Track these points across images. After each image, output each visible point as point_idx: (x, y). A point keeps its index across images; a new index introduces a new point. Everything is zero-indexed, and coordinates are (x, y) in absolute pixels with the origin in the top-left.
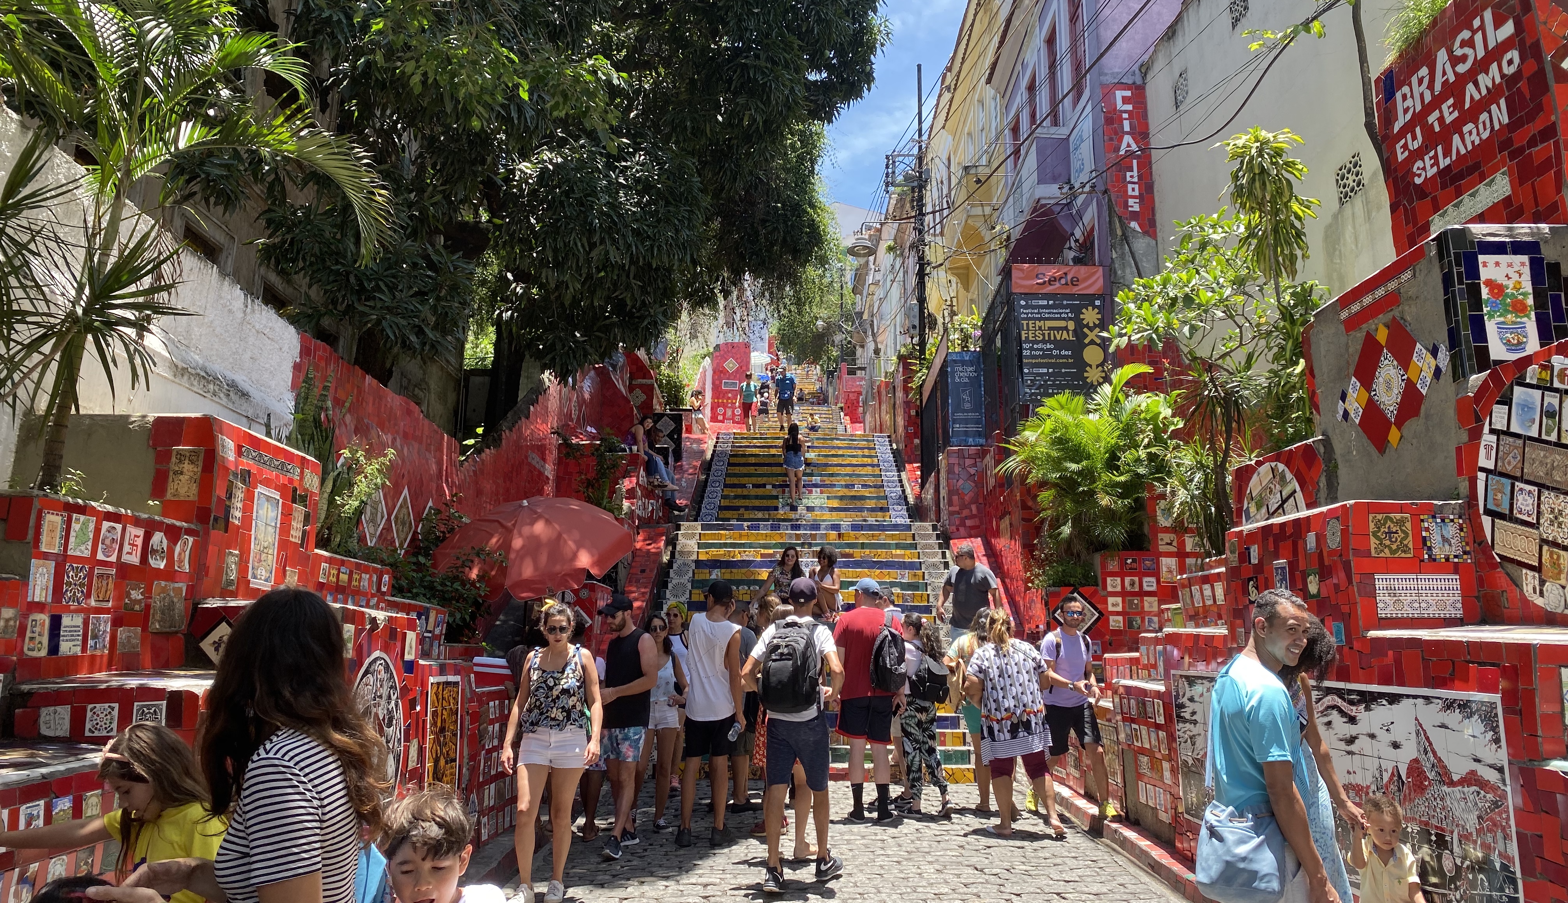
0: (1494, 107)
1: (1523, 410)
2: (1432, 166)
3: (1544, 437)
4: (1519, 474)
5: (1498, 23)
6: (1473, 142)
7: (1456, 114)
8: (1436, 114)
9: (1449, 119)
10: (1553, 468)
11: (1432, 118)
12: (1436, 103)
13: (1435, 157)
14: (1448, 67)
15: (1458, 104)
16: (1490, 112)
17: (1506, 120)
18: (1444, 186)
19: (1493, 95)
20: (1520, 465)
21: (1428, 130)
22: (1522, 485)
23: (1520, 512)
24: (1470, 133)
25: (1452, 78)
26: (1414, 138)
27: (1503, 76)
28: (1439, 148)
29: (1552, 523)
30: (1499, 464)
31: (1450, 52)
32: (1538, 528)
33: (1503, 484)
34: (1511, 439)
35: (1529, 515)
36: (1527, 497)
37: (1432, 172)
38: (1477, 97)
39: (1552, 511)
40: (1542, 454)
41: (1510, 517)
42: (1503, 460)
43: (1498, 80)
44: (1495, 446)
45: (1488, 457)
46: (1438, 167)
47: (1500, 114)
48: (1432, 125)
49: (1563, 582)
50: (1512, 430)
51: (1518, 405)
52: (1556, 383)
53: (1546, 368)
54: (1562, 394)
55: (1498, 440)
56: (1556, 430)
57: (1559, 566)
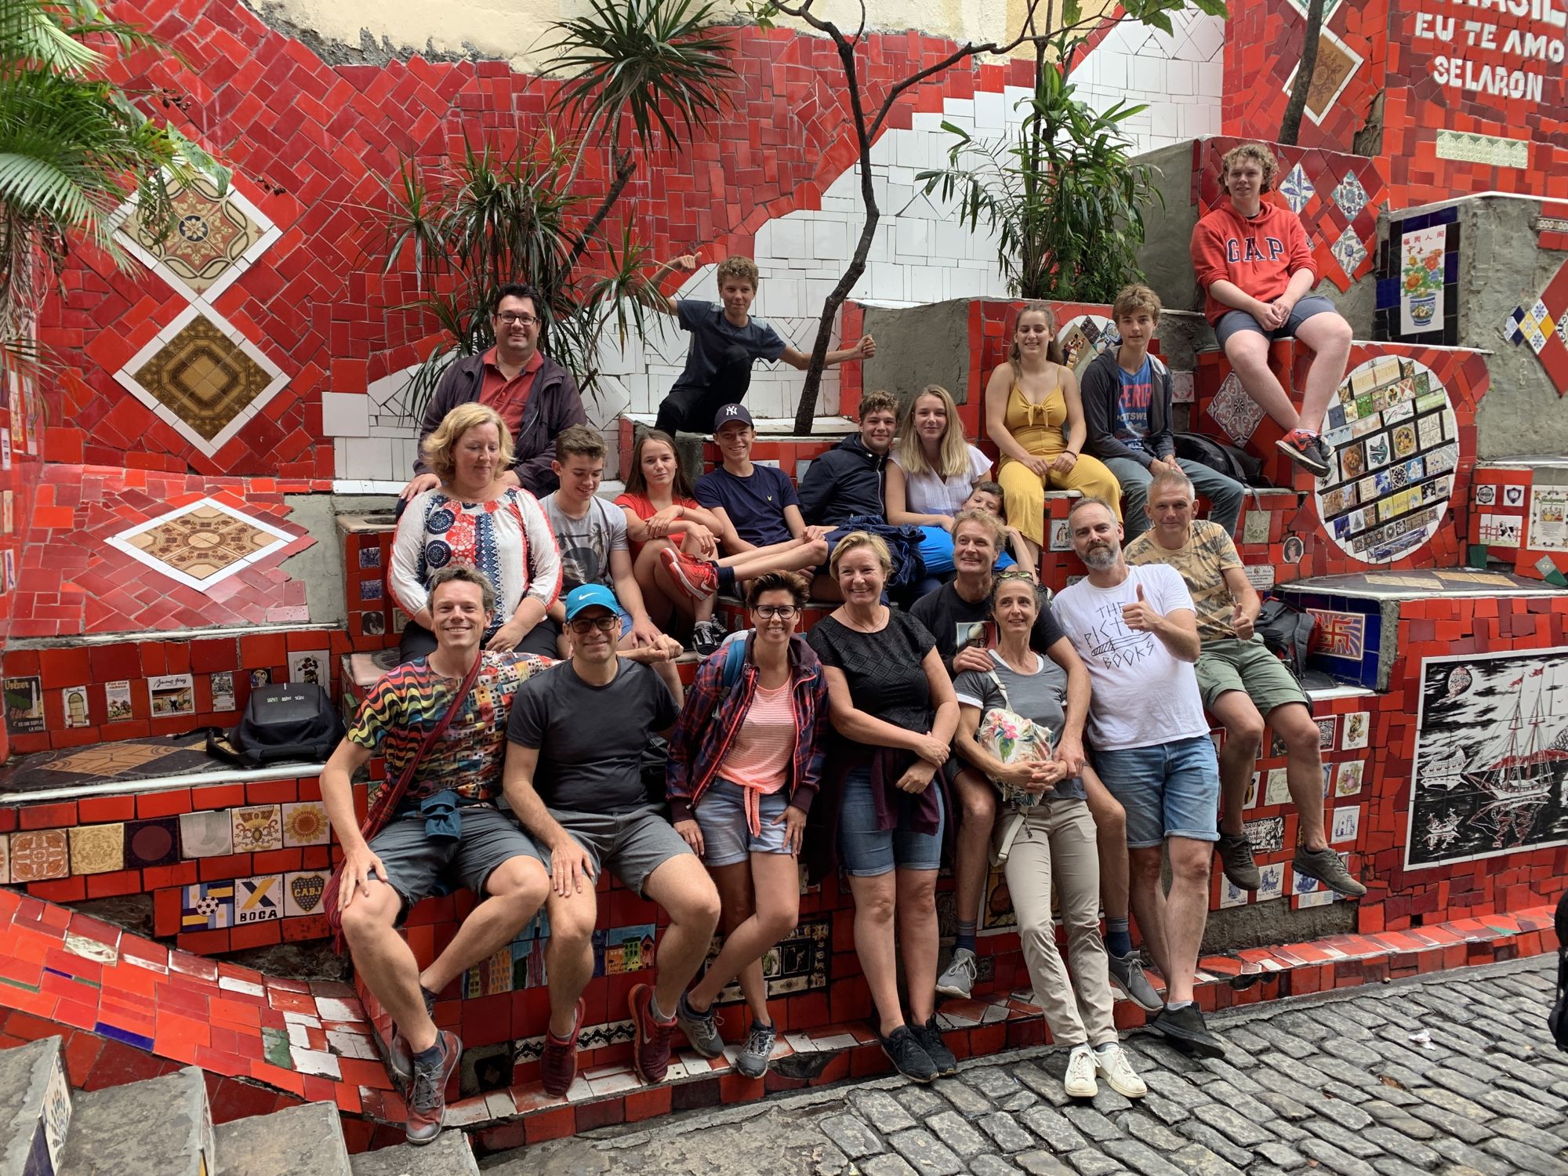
0: (1531, 75)
2: (1457, 76)
6: (1501, 90)
7: (1493, 46)
8: (1476, 26)
11: (1471, 26)
12: (1480, 15)
13: (1461, 69)
15: (1500, 39)
16: (1526, 77)
17: (1538, 98)
19: (1533, 64)
21: (1461, 34)
24: (1502, 79)
25: (1502, 8)
26: (1445, 26)
27: (1547, 56)
28: (1468, 65)
37: (1454, 81)
38: (1518, 49)
43: (1542, 55)
46: (1464, 83)
47: (1534, 88)
48: (1468, 33)
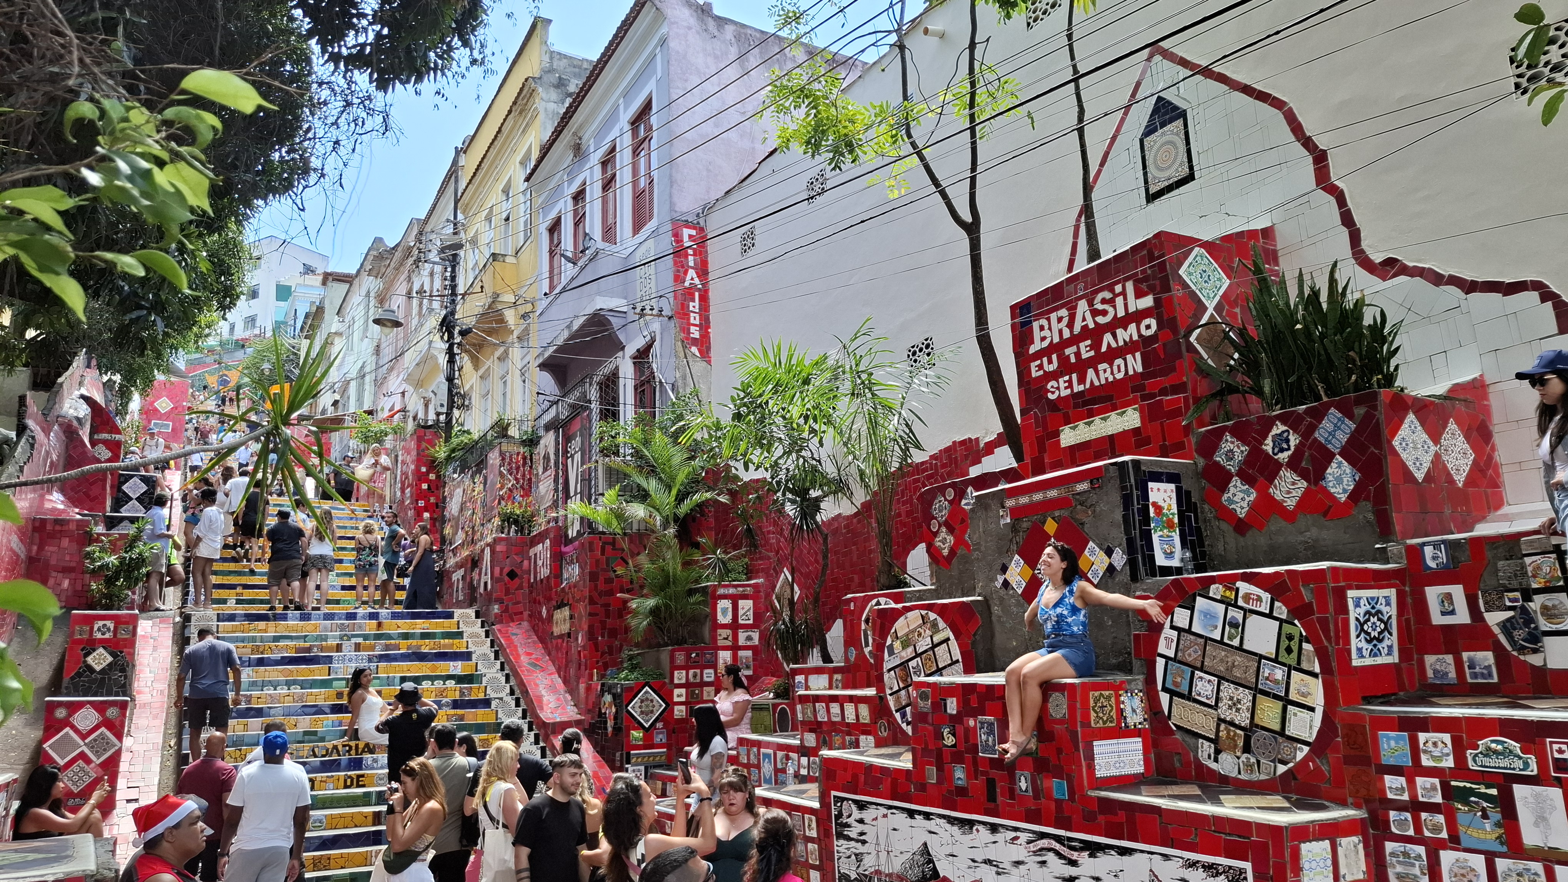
0: (1129, 357)
1: (1205, 616)
2: (1066, 388)
3: (1226, 640)
4: (1199, 665)
5: (1139, 295)
6: (1107, 379)
7: (1092, 353)
8: (1073, 349)
9: (1085, 356)
10: (1234, 666)
11: (1070, 351)
12: (1074, 340)
13: (1070, 382)
14: (1088, 315)
15: (1096, 346)
16: (1125, 360)
17: (1140, 369)
18: (1076, 406)
19: (1129, 348)
20: (1201, 658)
21: (1064, 360)
22: (1202, 674)
23: (1199, 695)
24: (1105, 371)
25: (1091, 325)
26: (1050, 362)
27: (1140, 335)
28: (1074, 376)
29: (1230, 708)
30: (1180, 654)
31: (1091, 303)
32: (1217, 710)
33: (1183, 671)
34: (1192, 637)
35: (1208, 698)
36: (1206, 684)
37: (1065, 393)
38: (1114, 345)
39: (1231, 698)
40: (1223, 653)
41: (1189, 697)
42: (1184, 652)
43: (1135, 337)
44: (1175, 640)
45: (1168, 647)
46: (1072, 390)
47: (1135, 363)
48: (1068, 356)
49: (1238, 754)
50: (1193, 630)
51: (1201, 612)
52: (1240, 602)
53: (1230, 589)
54: (1247, 612)
55: (1179, 635)
56: (1239, 637)
57: (1235, 741)
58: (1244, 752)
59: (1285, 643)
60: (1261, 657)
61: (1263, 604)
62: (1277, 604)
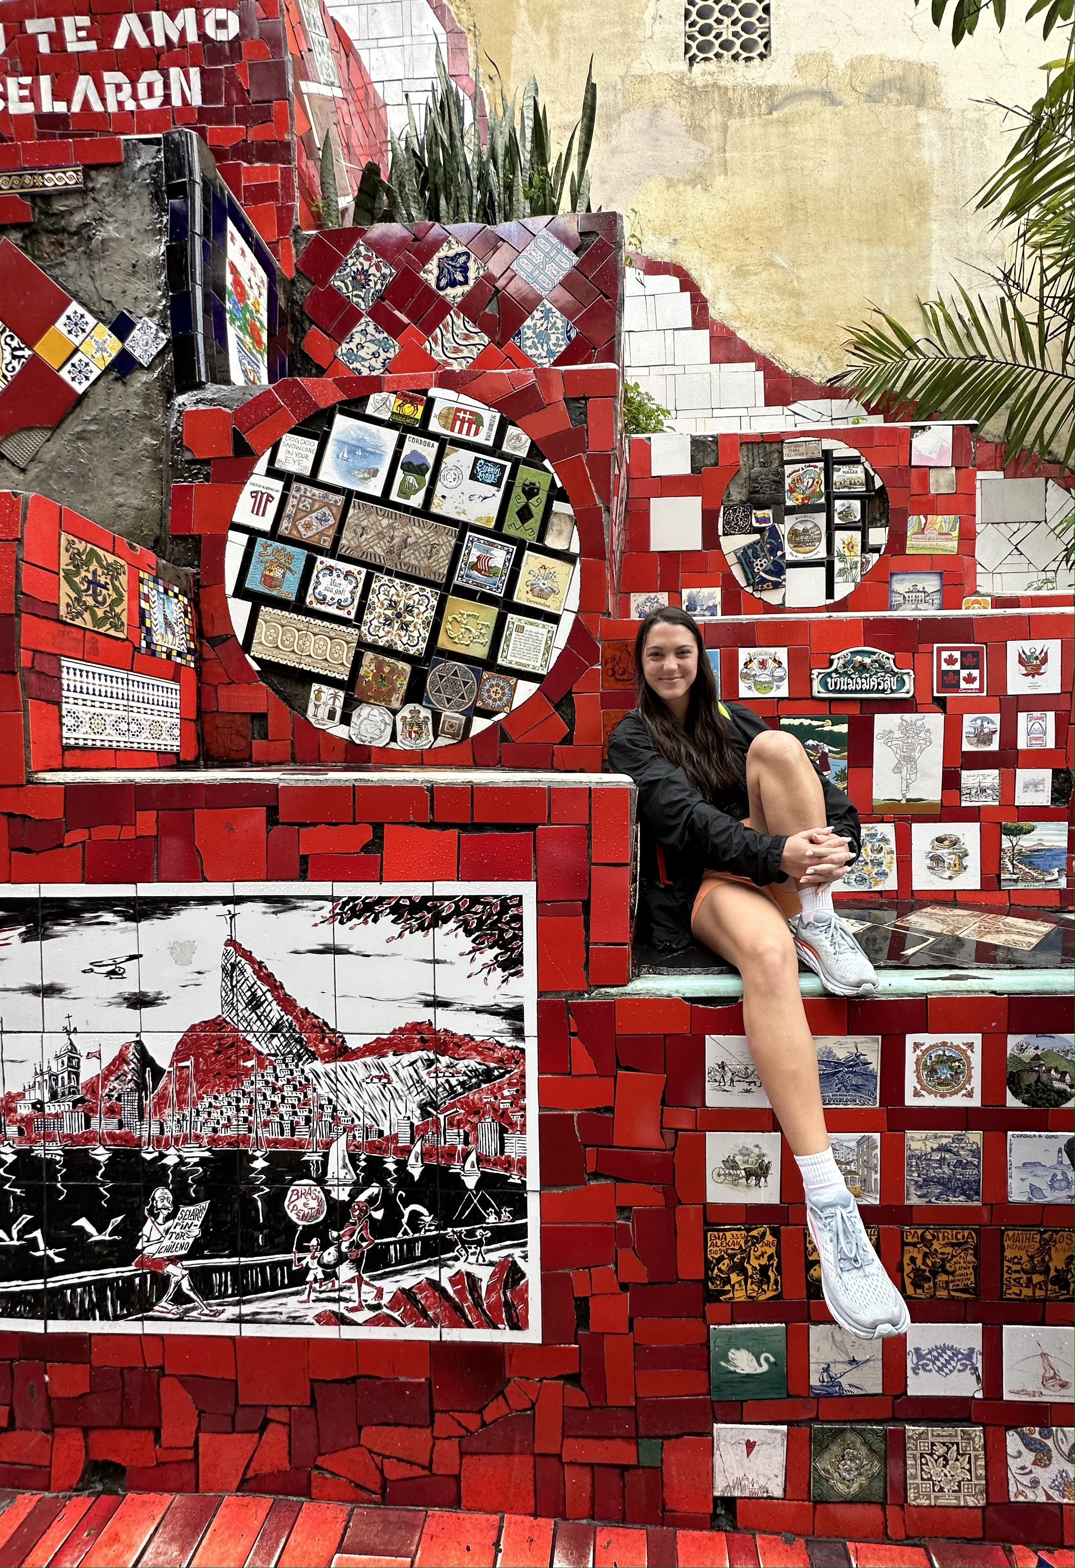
0: (175, 73)
1: (352, 452)
2: (23, 100)
3: (394, 497)
4: (327, 545)
6: (121, 104)
7: (92, 46)
9: (74, 45)
10: (405, 544)
11: (35, 27)
15: (101, 33)
16: (166, 77)
17: (196, 100)
19: (177, 55)
20: (332, 532)
22: (332, 563)
23: (322, 601)
24: (118, 88)
27: (203, 37)
28: (45, 81)
29: (388, 622)
30: (285, 524)
32: (359, 628)
33: (290, 557)
34: (317, 492)
35: (340, 607)
36: (340, 581)
37: (21, 108)
38: (143, 41)
39: (393, 605)
40: (385, 522)
41: (298, 606)
42: (294, 520)
43: (192, 37)
44: (277, 496)
45: (258, 510)
47: (186, 88)
49: (396, 705)
50: (322, 477)
51: (341, 443)
52: (434, 426)
53: (413, 401)
54: (444, 444)
55: (287, 487)
56: (422, 493)
57: (392, 682)
58: (406, 701)
59: (518, 501)
60: (464, 527)
61: (484, 431)
62: (511, 430)
